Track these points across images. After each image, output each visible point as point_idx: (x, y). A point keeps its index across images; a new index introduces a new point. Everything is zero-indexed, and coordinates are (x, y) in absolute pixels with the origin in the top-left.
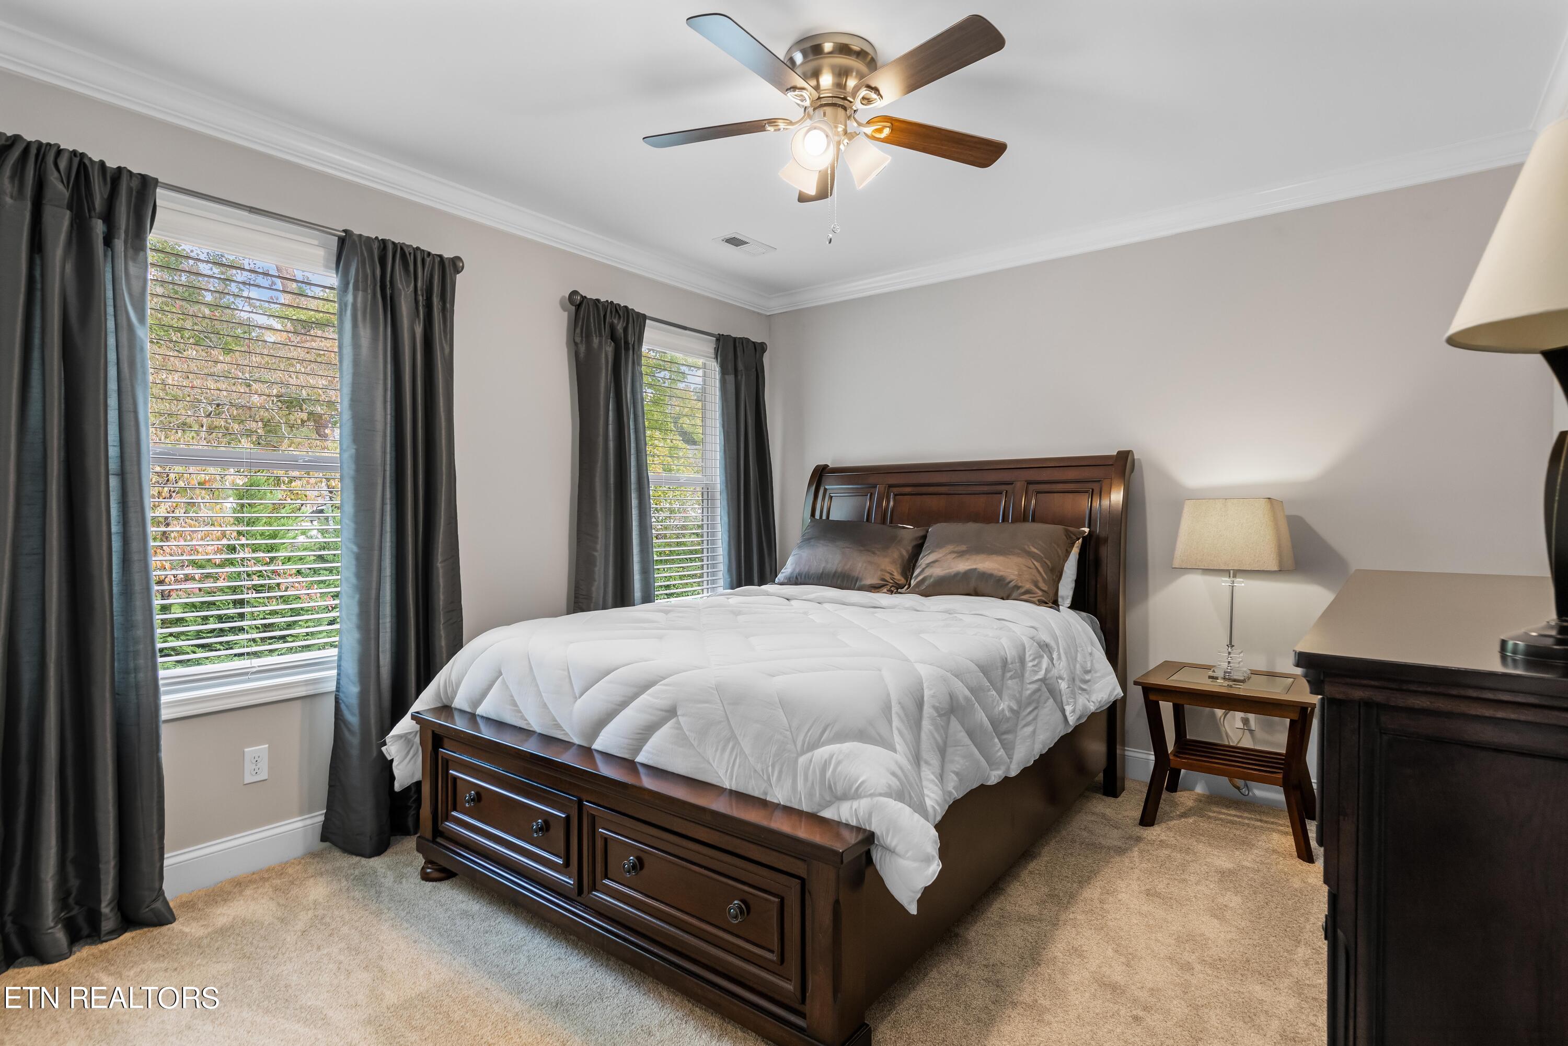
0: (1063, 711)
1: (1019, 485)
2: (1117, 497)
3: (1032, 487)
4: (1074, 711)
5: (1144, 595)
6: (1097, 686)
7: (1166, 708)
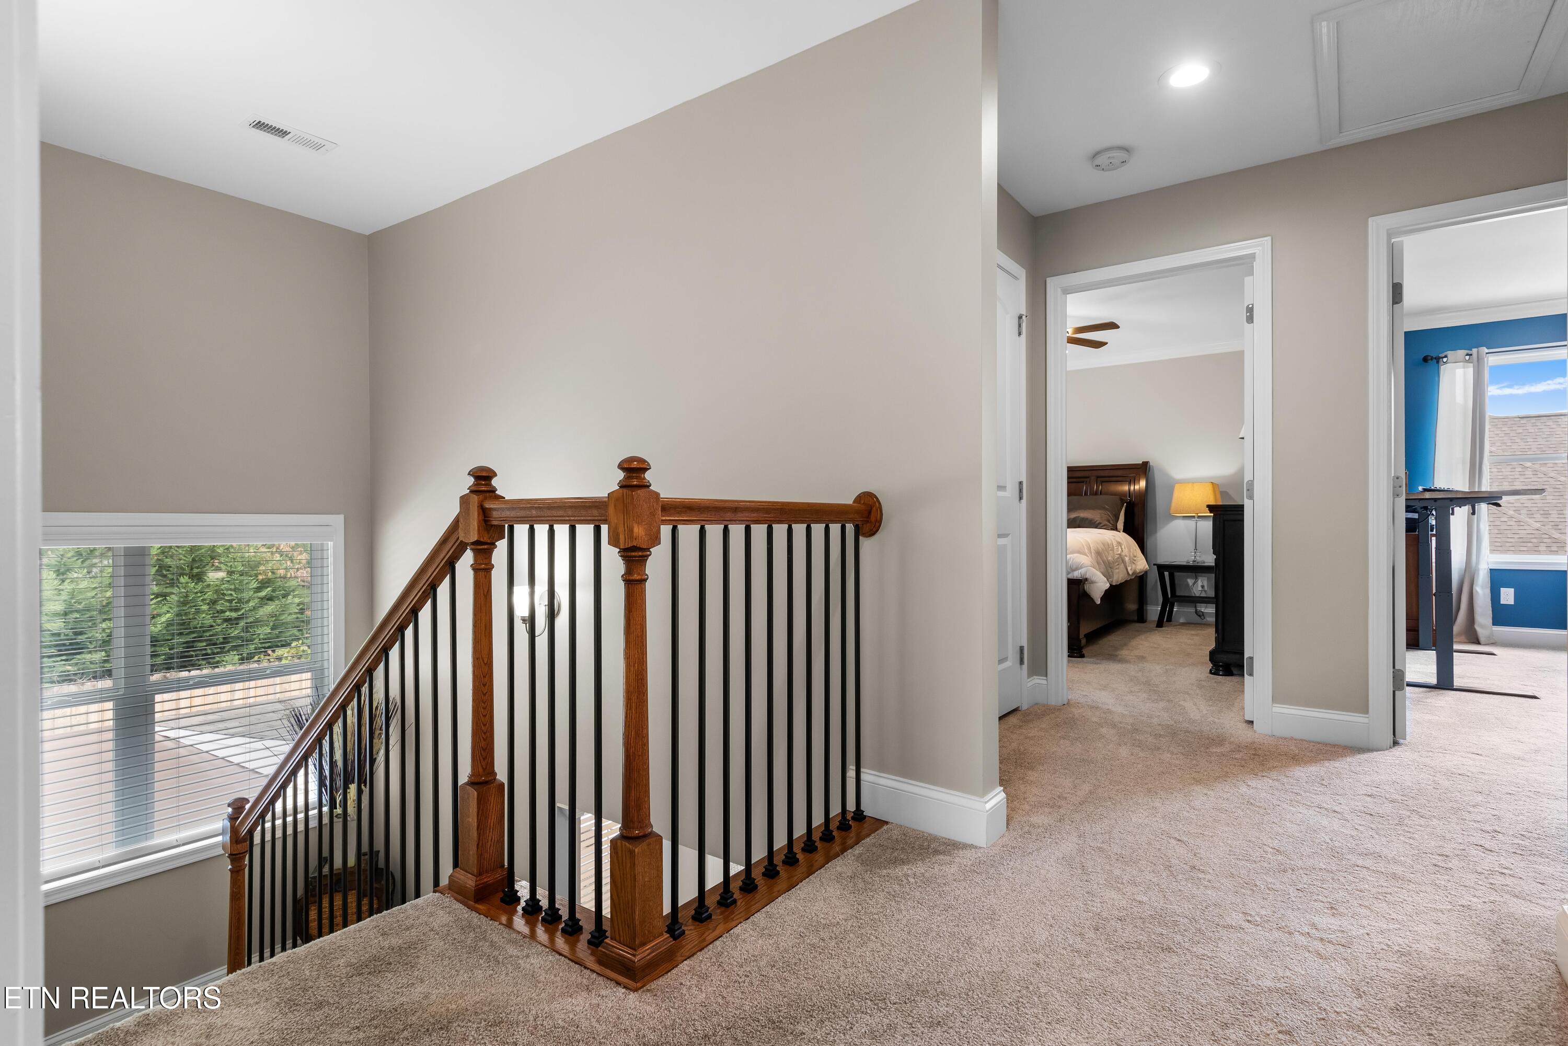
0: (1127, 569)
1: (1093, 478)
2: (1143, 484)
3: (1099, 479)
4: (1131, 569)
5: (1155, 531)
6: (1138, 563)
7: (1166, 574)
